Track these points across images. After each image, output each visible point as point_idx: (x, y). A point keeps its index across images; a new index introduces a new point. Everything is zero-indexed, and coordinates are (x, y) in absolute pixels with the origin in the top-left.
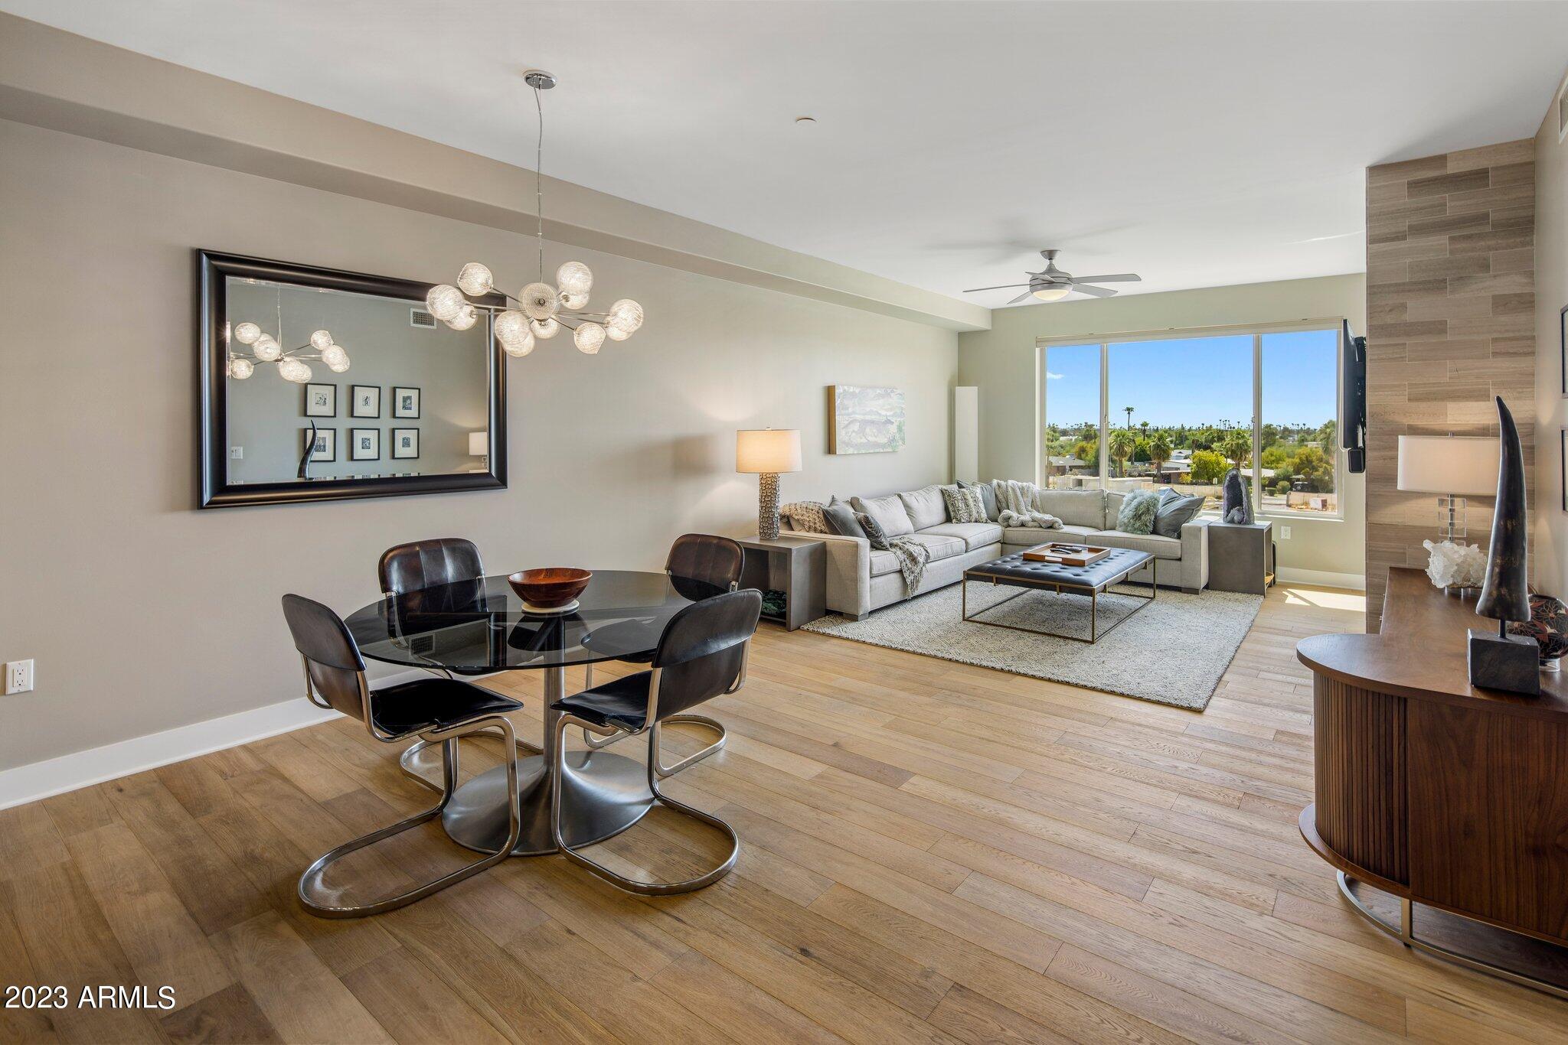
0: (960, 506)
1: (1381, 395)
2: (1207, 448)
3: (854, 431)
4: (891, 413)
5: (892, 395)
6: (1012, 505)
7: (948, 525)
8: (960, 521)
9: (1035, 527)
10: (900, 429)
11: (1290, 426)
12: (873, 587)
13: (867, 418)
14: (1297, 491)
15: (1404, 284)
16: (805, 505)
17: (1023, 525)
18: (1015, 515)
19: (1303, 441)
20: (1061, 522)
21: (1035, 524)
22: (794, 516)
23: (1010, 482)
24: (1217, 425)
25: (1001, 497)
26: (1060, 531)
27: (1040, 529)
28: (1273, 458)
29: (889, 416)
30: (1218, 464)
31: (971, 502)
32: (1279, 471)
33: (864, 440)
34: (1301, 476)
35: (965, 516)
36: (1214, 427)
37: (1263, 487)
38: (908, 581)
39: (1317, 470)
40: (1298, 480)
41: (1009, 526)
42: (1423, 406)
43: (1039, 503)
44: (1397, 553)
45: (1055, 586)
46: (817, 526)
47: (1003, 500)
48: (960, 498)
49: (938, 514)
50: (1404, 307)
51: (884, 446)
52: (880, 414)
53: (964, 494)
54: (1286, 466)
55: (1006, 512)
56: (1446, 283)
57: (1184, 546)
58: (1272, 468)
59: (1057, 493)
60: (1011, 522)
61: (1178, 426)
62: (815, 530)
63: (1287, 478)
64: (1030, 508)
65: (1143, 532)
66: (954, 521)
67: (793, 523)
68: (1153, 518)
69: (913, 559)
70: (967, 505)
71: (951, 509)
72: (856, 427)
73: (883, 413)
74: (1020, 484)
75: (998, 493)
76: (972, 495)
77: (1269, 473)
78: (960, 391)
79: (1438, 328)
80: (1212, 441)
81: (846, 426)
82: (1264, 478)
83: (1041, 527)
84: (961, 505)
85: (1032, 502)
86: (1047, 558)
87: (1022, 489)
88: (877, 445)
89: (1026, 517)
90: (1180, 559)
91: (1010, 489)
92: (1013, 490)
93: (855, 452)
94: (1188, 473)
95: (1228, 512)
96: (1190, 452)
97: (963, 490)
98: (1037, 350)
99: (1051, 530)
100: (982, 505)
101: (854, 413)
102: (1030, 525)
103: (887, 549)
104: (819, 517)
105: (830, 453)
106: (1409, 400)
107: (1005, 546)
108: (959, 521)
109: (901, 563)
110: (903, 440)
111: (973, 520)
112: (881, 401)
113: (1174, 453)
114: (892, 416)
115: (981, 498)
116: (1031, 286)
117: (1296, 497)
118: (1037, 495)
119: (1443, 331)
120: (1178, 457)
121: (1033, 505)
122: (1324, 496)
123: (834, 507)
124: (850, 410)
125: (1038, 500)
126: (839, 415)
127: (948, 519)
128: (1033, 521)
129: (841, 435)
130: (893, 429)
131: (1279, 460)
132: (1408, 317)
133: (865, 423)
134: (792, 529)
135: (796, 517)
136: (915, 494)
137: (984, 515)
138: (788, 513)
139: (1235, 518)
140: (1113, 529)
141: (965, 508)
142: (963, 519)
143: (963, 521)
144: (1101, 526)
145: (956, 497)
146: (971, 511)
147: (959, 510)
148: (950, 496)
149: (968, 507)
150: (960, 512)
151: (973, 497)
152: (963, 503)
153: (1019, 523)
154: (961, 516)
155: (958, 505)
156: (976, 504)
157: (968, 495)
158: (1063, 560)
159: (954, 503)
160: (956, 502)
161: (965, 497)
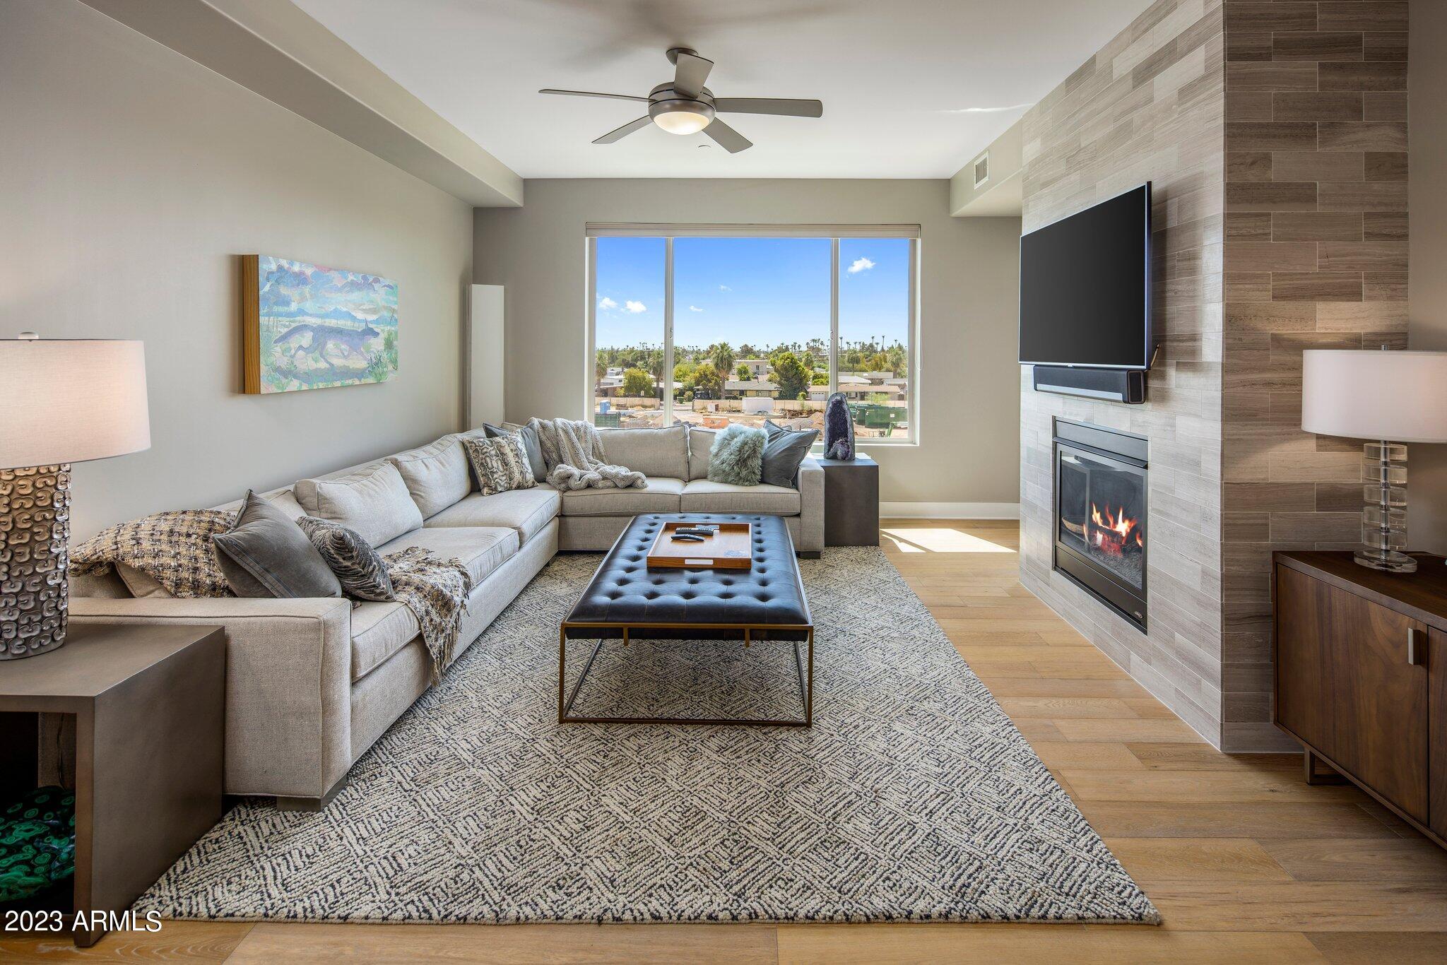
0: (495, 465)
1: (1241, 290)
2: (634, 366)
3: (301, 347)
4: (375, 317)
5: (376, 286)
6: (567, 455)
7: (476, 501)
8: (496, 489)
9: (607, 487)
10: (389, 345)
11: (686, 348)
12: (360, 705)
13: (327, 324)
14: (698, 398)
15: (1268, 125)
16: (165, 526)
17: (589, 486)
18: (576, 472)
19: (696, 359)
20: (643, 476)
21: (609, 483)
22: (130, 561)
23: (559, 421)
24: (638, 348)
25: (549, 444)
26: (645, 490)
27: (615, 491)
28: (681, 373)
29: (371, 322)
30: (644, 379)
31: (511, 458)
32: (686, 383)
33: (322, 365)
34: (700, 387)
35: (500, 478)
36: (636, 348)
37: (675, 398)
38: (434, 652)
39: (710, 382)
40: (698, 390)
41: (568, 489)
42: (1289, 307)
43: (602, 450)
44: (1257, 525)
45: (743, 631)
46: (202, 576)
47: (552, 448)
48: (493, 452)
49: (460, 483)
50: (1267, 159)
51: (360, 374)
52: (354, 318)
53: (500, 447)
54: (690, 380)
55: (562, 469)
56: (1315, 129)
57: (805, 498)
58: (680, 382)
59: (625, 434)
60: (573, 483)
61: (609, 348)
62: (197, 589)
63: (691, 389)
64: (591, 458)
65: (751, 483)
66: (486, 490)
67: (127, 577)
68: (760, 462)
69: (443, 603)
70: (505, 463)
71: (479, 471)
72: (306, 339)
73: (360, 316)
74: (572, 423)
75: (544, 438)
76: (512, 447)
77: (679, 385)
78: (477, 289)
79: (1303, 194)
80: (636, 360)
81: (284, 338)
82: (676, 390)
83: (616, 486)
84: (496, 464)
85: (593, 448)
86: (687, 562)
87: (577, 429)
88: (346, 373)
89: (592, 475)
90: (798, 515)
91: (561, 432)
92: (566, 432)
93: (304, 387)
94: (622, 387)
95: (830, 445)
96: (620, 369)
97: (497, 439)
98: (587, 239)
99: (631, 490)
100: (526, 461)
101: (301, 312)
102: (600, 485)
103: (389, 599)
104: (207, 551)
105: (244, 392)
106: (1274, 297)
107: (562, 519)
108: (494, 491)
109: (420, 621)
110: (394, 362)
111: (514, 486)
112: (356, 296)
113: (609, 370)
114: (377, 322)
115: (524, 451)
116: (653, 102)
117: (698, 403)
118: (598, 437)
119: (1311, 199)
120: (612, 374)
121: (598, 455)
122: (717, 402)
123: (253, 527)
124: (294, 307)
125: (601, 445)
126: (269, 315)
127: (475, 488)
128: (604, 478)
129: (272, 356)
130: (377, 344)
131: (685, 375)
132: (1274, 175)
133: (323, 333)
134: (126, 593)
135: (137, 563)
136: (420, 453)
137: (530, 477)
138: (109, 556)
139: (839, 453)
140: (703, 477)
141: (502, 469)
142: (500, 485)
143: (500, 489)
144: (685, 475)
145: (485, 450)
146: (510, 473)
147: (492, 473)
148: (476, 450)
149: (506, 465)
150: (495, 476)
151: (512, 450)
152: (499, 462)
153: (583, 484)
154: (497, 482)
155: (490, 466)
156: (517, 459)
157: (507, 447)
158: (711, 562)
159: (484, 461)
160: (488, 459)
161: (500, 451)
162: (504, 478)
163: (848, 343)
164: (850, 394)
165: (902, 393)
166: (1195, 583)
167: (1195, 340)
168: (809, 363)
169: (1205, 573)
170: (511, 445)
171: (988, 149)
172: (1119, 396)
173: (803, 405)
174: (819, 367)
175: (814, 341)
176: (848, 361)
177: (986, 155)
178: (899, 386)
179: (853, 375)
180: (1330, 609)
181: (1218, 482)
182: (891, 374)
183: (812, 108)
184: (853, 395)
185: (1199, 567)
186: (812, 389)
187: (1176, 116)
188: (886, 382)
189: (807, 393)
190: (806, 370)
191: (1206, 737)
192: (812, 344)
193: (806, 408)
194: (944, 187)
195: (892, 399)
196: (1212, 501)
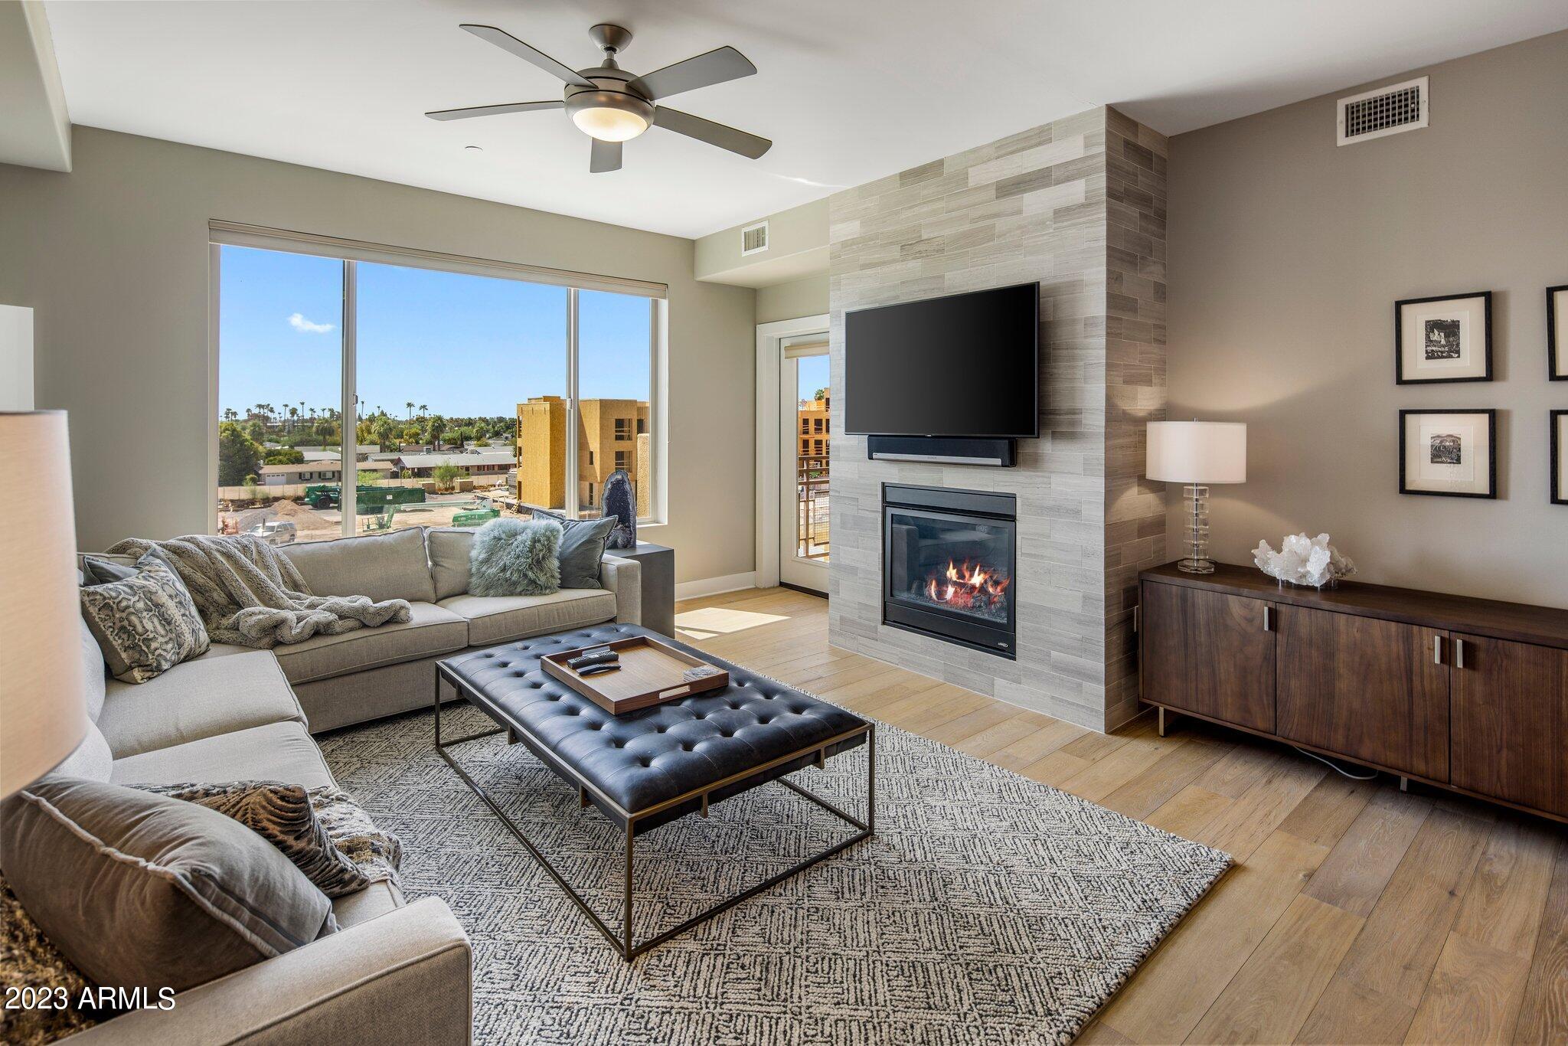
0: (149, 626)
1: (1112, 375)
6: (245, 592)
8: (156, 667)
9: (351, 630)
15: (1122, 252)
17: (323, 632)
18: (287, 614)
20: (404, 603)
21: (350, 623)
26: (414, 624)
27: (366, 632)
31: (172, 610)
35: (163, 649)
41: (289, 644)
42: (1129, 389)
43: (298, 577)
44: (1117, 554)
47: (211, 584)
48: (141, 605)
50: (1121, 277)
53: (148, 594)
55: (252, 615)
57: (620, 597)
60: (286, 634)
65: (552, 590)
66: (137, 672)
68: (557, 562)
70: (167, 621)
71: (120, 643)
75: (185, 569)
76: (169, 590)
79: (1134, 306)
83: (366, 626)
84: (150, 624)
85: (283, 576)
89: (319, 616)
90: (613, 619)
91: (215, 554)
99: (391, 628)
100: (193, 610)
102: (338, 630)
106: (1124, 382)
108: (154, 671)
111: (183, 657)
119: (1136, 311)
121: (292, 585)
125: (293, 568)
128: (343, 617)
132: (1124, 290)
137: (203, 636)
139: (619, 541)
140: (464, 592)
141: (163, 632)
142: (166, 660)
143: (165, 666)
144: (432, 596)
145: (124, 604)
146: (178, 636)
147: (147, 641)
148: (107, 606)
149: (169, 623)
150: (154, 645)
151: (170, 596)
152: (155, 620)
153: (308, 631)
154: (160, 655)
155: (140, 629)
156: (183, 611)
157: (160, 592)
158: (686, 689)
159: (126, 623)
160: (133, 618)
161: (151, 600)
162: (170, 646)
163: (312, 410)
164: (325, 474)
165: (395, 469)
166: (1077, 608)
167: (1074, 414)
168: (258, 435)
169: (1086, 598)
170: (166, 587)
171: (768, 219)
172: (998, 461)
173: (254, 493)
174: (270, 441)
175: (260, 406)
176: (317, 433)
177: (765, 224)
178: (392, 461)
179: (324, 450)
180: (1193, 605)
181: (1102, 525)
182: (378, 448)
183: (754, 146)
184: (329, 475)
185: (1081, 595)
186: (266, 470)
187: (1051, 231)
188: (372, 457)
189: (259, 475)
190: (256, 444)
191: (1089, 726)
192: (256, 411)
193: (259, 496)
194: (689, 248)
195: (385, 477)
196: (1097, 541)
